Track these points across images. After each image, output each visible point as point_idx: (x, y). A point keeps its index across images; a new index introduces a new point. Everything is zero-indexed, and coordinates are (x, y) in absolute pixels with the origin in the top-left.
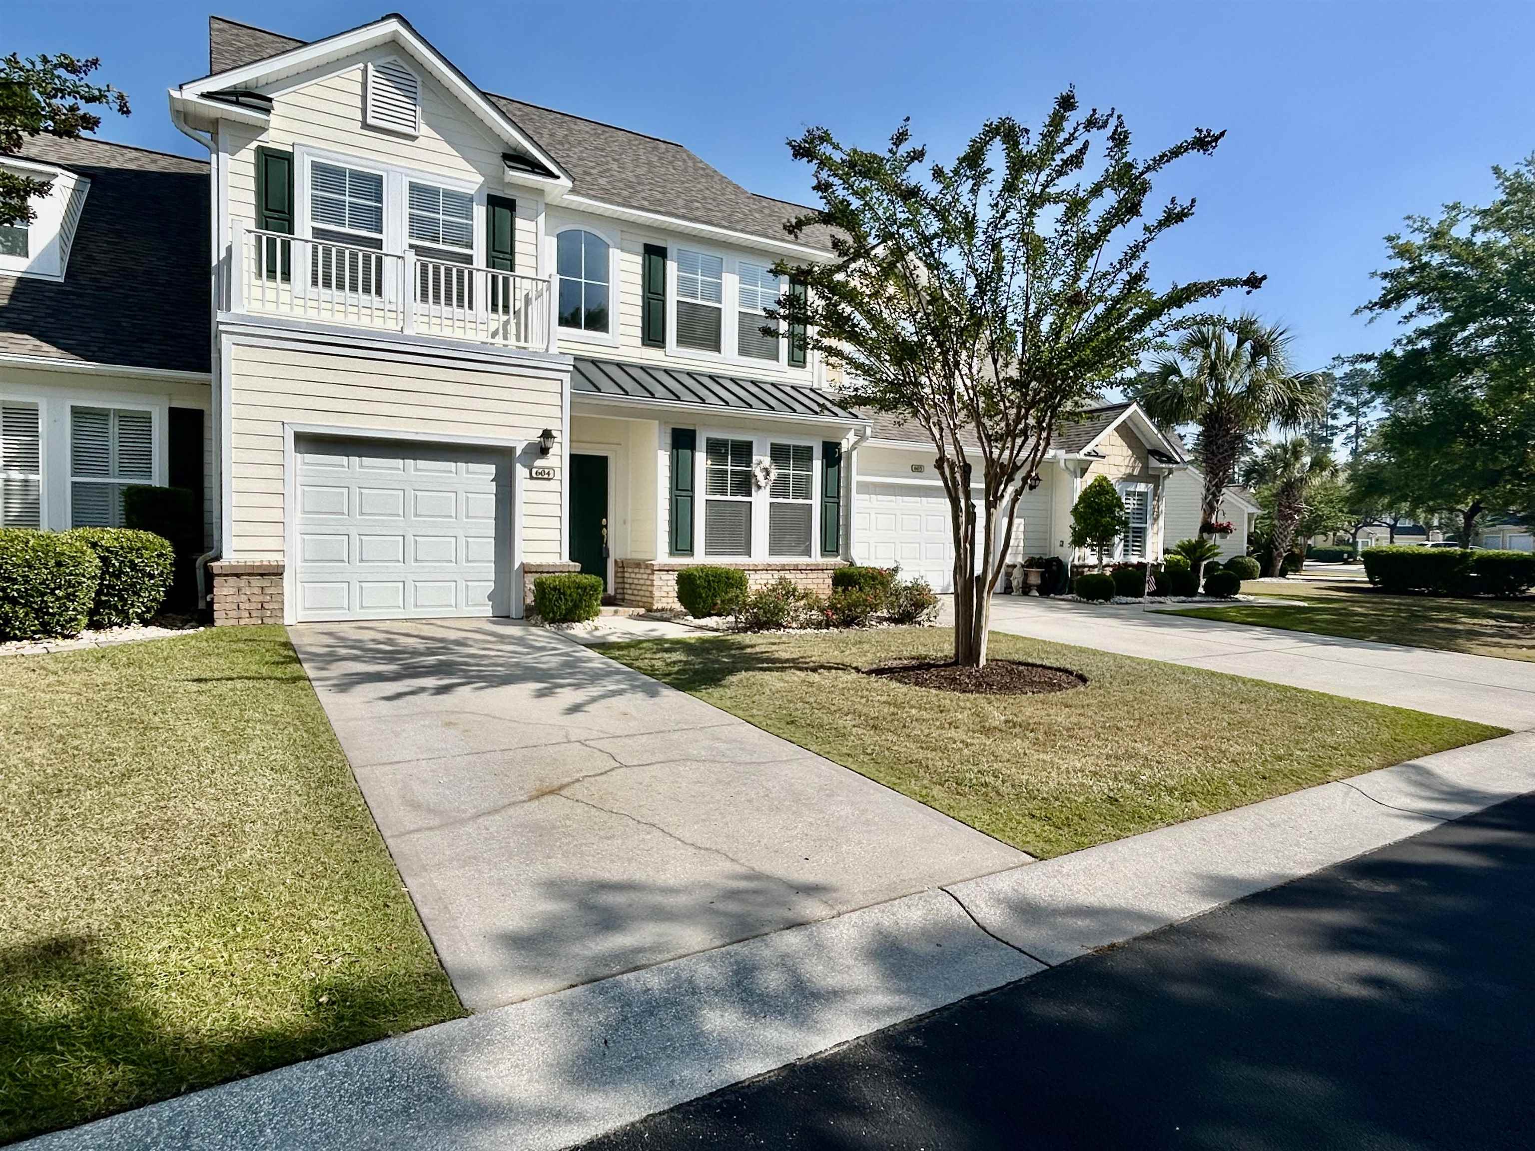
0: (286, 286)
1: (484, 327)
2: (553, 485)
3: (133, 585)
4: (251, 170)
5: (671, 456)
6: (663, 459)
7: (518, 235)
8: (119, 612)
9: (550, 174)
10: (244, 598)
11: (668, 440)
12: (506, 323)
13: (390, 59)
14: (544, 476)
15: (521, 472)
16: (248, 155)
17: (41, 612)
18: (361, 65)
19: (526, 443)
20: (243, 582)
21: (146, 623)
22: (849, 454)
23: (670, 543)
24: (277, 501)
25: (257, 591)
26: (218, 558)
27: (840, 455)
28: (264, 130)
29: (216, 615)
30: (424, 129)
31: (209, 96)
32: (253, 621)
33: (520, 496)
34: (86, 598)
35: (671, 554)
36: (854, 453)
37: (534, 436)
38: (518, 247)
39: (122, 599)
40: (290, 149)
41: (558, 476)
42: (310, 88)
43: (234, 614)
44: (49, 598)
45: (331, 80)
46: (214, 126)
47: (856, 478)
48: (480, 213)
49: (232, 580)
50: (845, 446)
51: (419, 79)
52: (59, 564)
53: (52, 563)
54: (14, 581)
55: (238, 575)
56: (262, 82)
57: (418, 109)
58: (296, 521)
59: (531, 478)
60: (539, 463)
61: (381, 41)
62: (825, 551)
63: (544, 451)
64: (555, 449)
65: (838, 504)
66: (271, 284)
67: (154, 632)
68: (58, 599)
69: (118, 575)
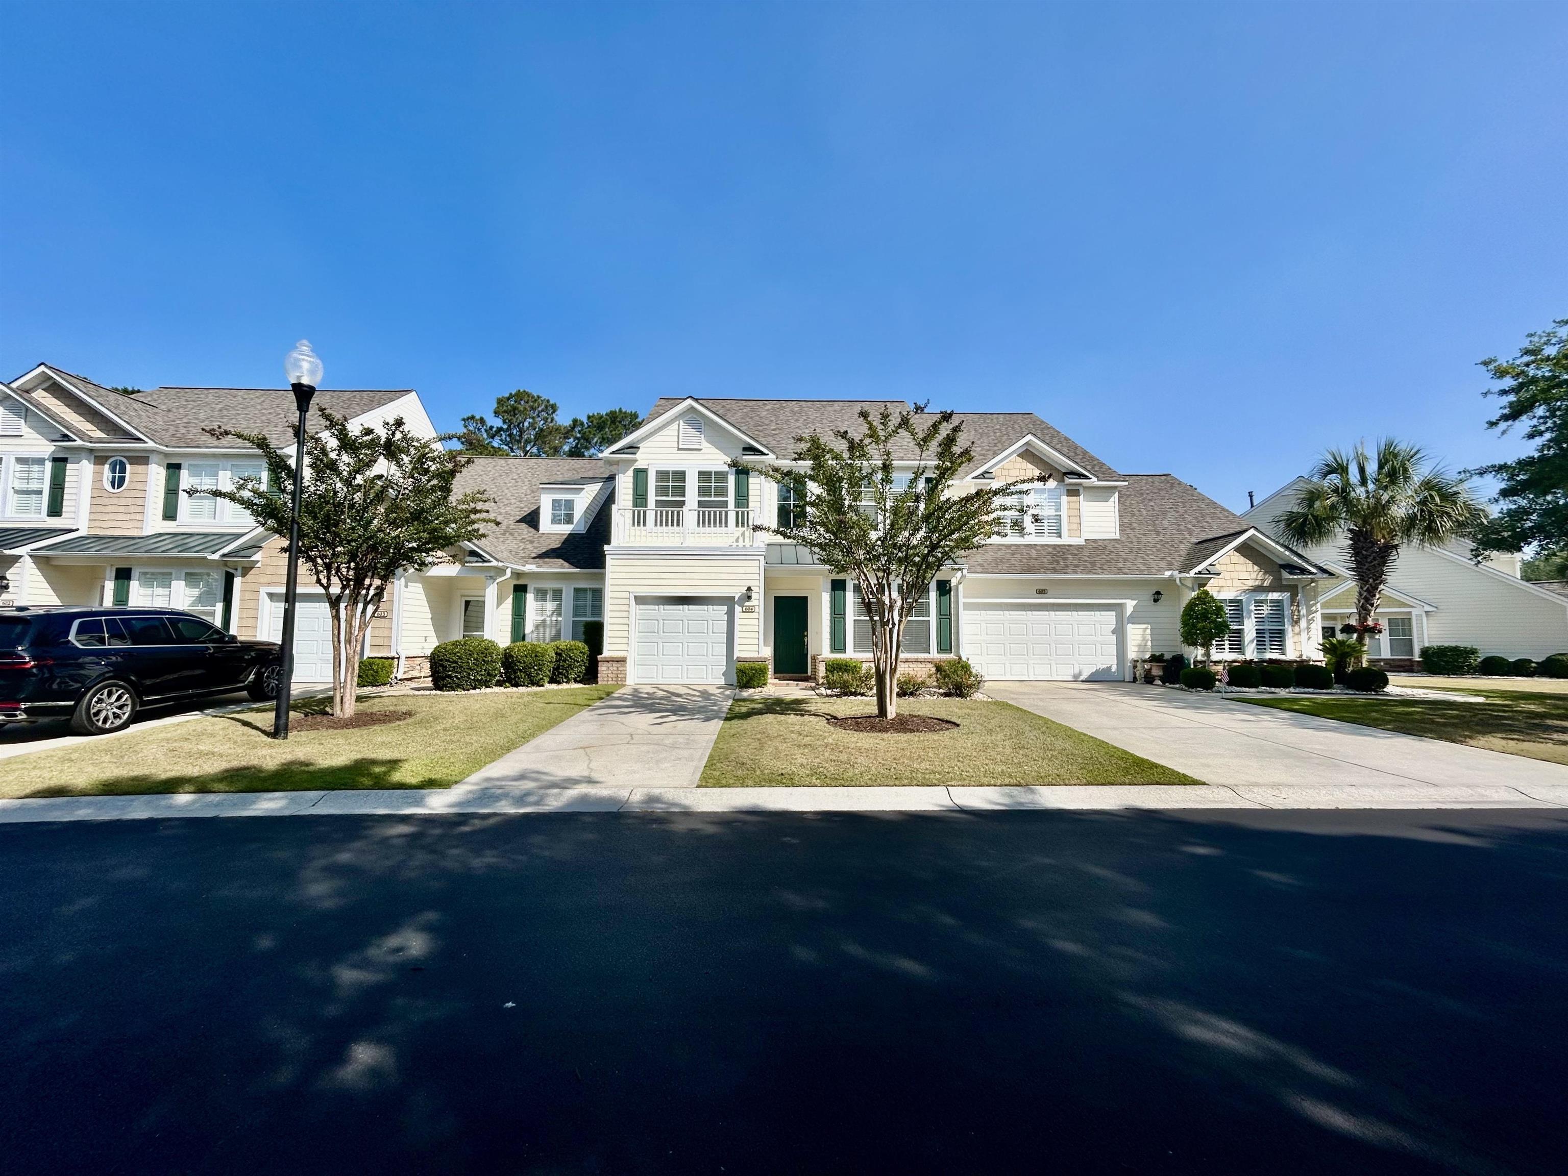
0: (645, 528)
1: (732, 535)
2: (755, 615)
3: (571, 665)
4: (631, 479)
5: (831, 595)
6: (826, 597)
7: (751, 487)
8: (567, 677)
9: (763, 454)
10: (610, 672)
11: (829, 586)
12: (743, 534)
13: (690, 416)
14: (749, 610)
15: (738, 609)
16: (630, 473)
17: (529, 675)
18: (677, 422)
19: (739, 594)
20: (609, 665)
21: (576, 681)
22: (957, 587)
23: (831, 645)
24: (626, 627)
25: (615, 669)
26: (601, 653)
27: (950, 588)
28: (636, 461)
29: (599, 679)
30: (705, 445)
31: (613, 453)
32: (613, 683)
33: (737, 621)
34: (548, 669)
35: (832, 652)
36: (961, 587)
37: (744, 590)
38: (751, 492)
39: (567, 671)
40: (646, 467)
41: (757, 610)
42: (657, 437)
43: (605, 679)
44: (532, 670)
45: (665, 432)
46: (618, 463)
47: (962, 600)
48: (732, 479)
49: (606, 664)
50: (954, 582)
51: (702, 421)
52: (536, 656)
53: (534, 655)
54: (521, 663)
55: (608, 661)
56: (635, 441)
57: (702, 436)
58: (634, 636)
59: (743, 612)
60: (747, 604)
61: (685, 410)
62: (941, 650)
63: (749, 598)
64: (754, 596)
65: (950, 619)
66: (639, 528)
67: (581, 685)
68: (535, 670)
69: (565, 661)
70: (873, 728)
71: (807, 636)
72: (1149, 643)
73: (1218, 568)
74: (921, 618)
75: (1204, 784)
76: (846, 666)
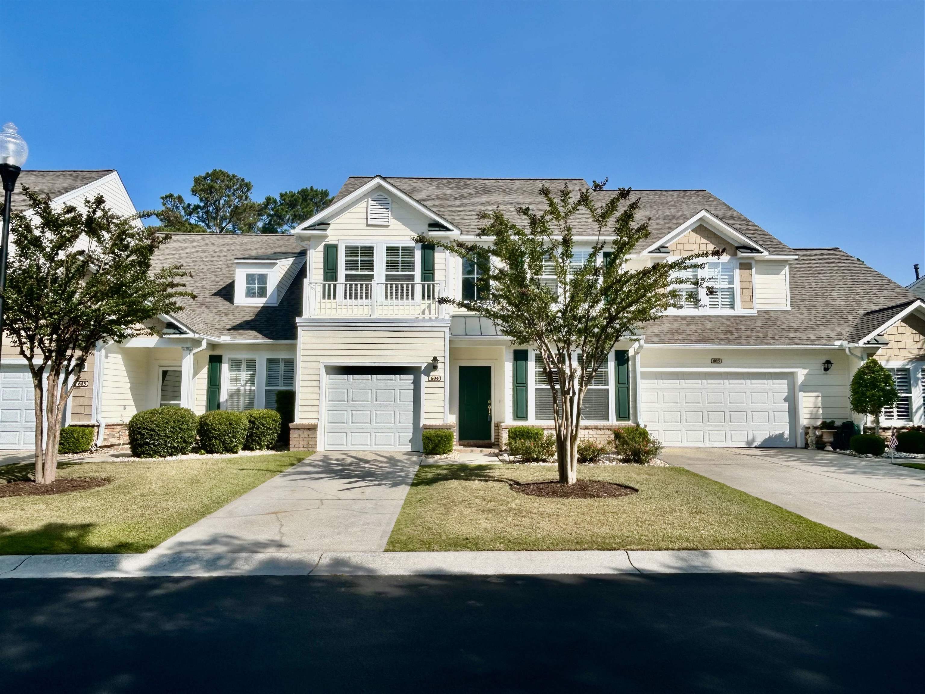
0: (335, 301)
1: (418, 307)
2: (441, 384)
3: (263, 432)
4: (322, 255)
5: (514, 365)
6: (508, 367)
7: (436, 261)
8: (260, 444)
9: (448, 229)
10: (301, 439)
11: (511, 356)
12: (429, 307)
13: (378, 194)
14: (435, 380)
15: (424, 378)
16: (321, 248)
17: (224, 443)
18: (366, 200)
19: (426, 364)
20: (300, 432)
21: (268, 448)
22: (634, 357)
23: (514, 413)
24: (316, 396)
25: (306, 436)
26: (292, 420)
27: (628, 358)
28: (326, 237)
29: (291, 446)
30: (393, 221)
31: (305, 229)
32: (304, 449)
33: (424, 390)
34: (242, 436)
35: (514, 419)
36: (638, 357)
37: (430, 360)
38: (436, 267)
39: (260, 439)
40: (336, 243)
41: (442, 379)
42: (346, 215)
43: (297, 446)
44: (227, 437)
45: (354, 209)
46: (309, 238)
47: (639, 370)
48: (418, 255)
49: (297, 431)
50: (631, 352)
51: (390, 199)
52: (230, 424)
53: (228, 423)
54: (215, 430)
55: (299, 429)
56: (326, 218)
57: (390, 213)
58: (325, 404)
59: (429, 381)
60: (433, 373)
61: (373, 188)
62: (620, 417)
63: (435, 368)
64: (440, 365)
65: (628, 388)
66: (329, 301)
67: (273, 452)
68: (230, 438)
69: (258, 428)
70: (555, 494)
71: (491, 404)
72: (821, 411)
73: (886, 338)
74: (600, 387)
75: (876, 548)
76: (528, 433)
